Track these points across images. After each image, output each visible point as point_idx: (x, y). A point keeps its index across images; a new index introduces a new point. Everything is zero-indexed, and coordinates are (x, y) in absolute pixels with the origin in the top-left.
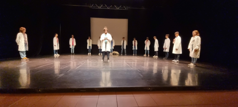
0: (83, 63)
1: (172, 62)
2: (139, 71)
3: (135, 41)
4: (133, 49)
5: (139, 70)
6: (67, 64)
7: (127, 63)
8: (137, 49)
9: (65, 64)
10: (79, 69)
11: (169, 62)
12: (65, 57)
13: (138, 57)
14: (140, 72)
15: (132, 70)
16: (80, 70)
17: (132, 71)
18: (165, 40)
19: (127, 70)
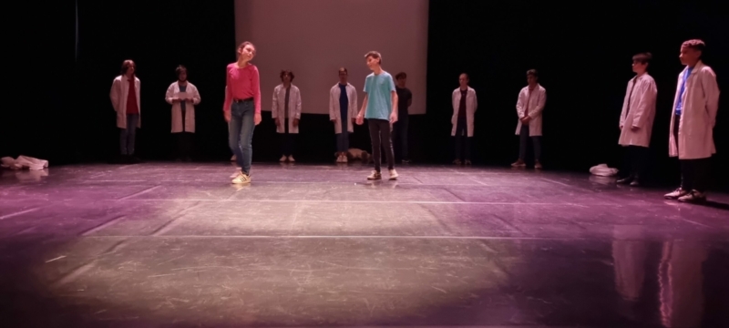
0: (197, 203)
1: (667, 198)
2: (483, 245)
3: (464, 93)
4: (453, 134)
5: (484, 241)
6: (114, 210)
7: (423, 206)
8: (470, 134)
9: (103, 214)
10: (173, 237)
11: (650, 204)
12: (103, 174)
13: (483, 173)
14: (490, 256)
15: (446, 243)
16: (178, 242)
17: (446, 249)
18: (630, 83)
19: (426, 241)
